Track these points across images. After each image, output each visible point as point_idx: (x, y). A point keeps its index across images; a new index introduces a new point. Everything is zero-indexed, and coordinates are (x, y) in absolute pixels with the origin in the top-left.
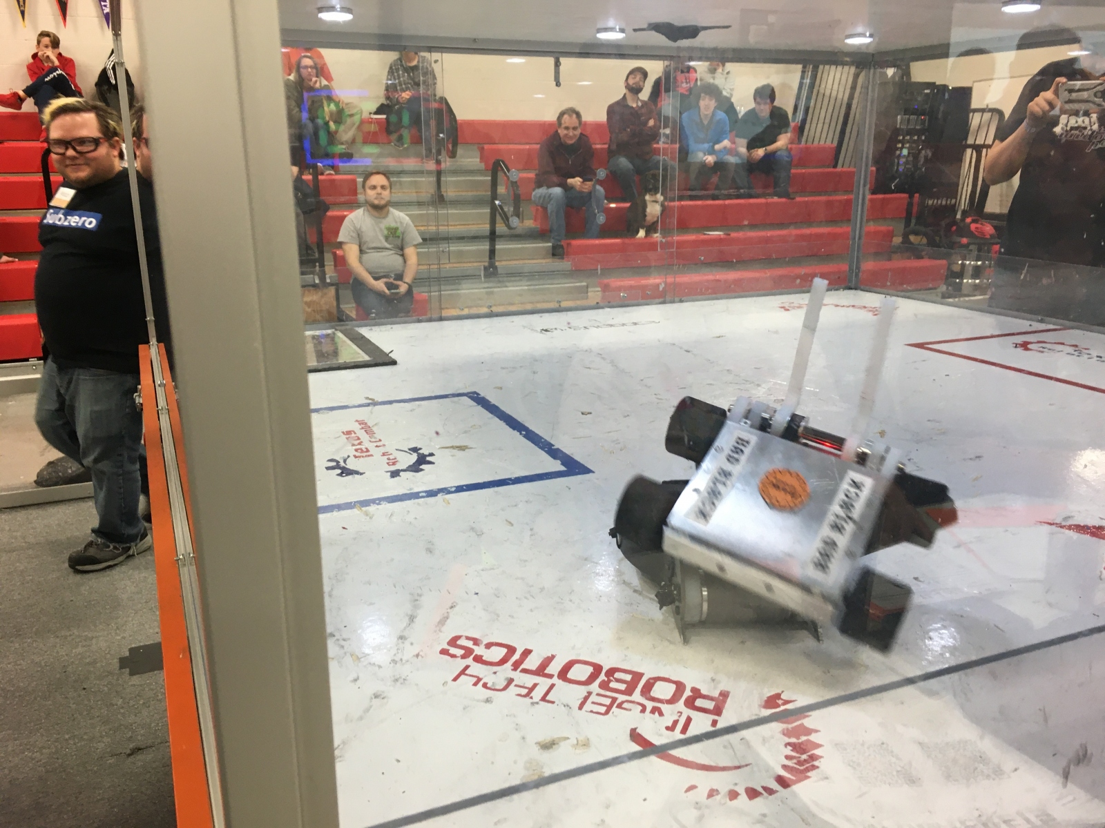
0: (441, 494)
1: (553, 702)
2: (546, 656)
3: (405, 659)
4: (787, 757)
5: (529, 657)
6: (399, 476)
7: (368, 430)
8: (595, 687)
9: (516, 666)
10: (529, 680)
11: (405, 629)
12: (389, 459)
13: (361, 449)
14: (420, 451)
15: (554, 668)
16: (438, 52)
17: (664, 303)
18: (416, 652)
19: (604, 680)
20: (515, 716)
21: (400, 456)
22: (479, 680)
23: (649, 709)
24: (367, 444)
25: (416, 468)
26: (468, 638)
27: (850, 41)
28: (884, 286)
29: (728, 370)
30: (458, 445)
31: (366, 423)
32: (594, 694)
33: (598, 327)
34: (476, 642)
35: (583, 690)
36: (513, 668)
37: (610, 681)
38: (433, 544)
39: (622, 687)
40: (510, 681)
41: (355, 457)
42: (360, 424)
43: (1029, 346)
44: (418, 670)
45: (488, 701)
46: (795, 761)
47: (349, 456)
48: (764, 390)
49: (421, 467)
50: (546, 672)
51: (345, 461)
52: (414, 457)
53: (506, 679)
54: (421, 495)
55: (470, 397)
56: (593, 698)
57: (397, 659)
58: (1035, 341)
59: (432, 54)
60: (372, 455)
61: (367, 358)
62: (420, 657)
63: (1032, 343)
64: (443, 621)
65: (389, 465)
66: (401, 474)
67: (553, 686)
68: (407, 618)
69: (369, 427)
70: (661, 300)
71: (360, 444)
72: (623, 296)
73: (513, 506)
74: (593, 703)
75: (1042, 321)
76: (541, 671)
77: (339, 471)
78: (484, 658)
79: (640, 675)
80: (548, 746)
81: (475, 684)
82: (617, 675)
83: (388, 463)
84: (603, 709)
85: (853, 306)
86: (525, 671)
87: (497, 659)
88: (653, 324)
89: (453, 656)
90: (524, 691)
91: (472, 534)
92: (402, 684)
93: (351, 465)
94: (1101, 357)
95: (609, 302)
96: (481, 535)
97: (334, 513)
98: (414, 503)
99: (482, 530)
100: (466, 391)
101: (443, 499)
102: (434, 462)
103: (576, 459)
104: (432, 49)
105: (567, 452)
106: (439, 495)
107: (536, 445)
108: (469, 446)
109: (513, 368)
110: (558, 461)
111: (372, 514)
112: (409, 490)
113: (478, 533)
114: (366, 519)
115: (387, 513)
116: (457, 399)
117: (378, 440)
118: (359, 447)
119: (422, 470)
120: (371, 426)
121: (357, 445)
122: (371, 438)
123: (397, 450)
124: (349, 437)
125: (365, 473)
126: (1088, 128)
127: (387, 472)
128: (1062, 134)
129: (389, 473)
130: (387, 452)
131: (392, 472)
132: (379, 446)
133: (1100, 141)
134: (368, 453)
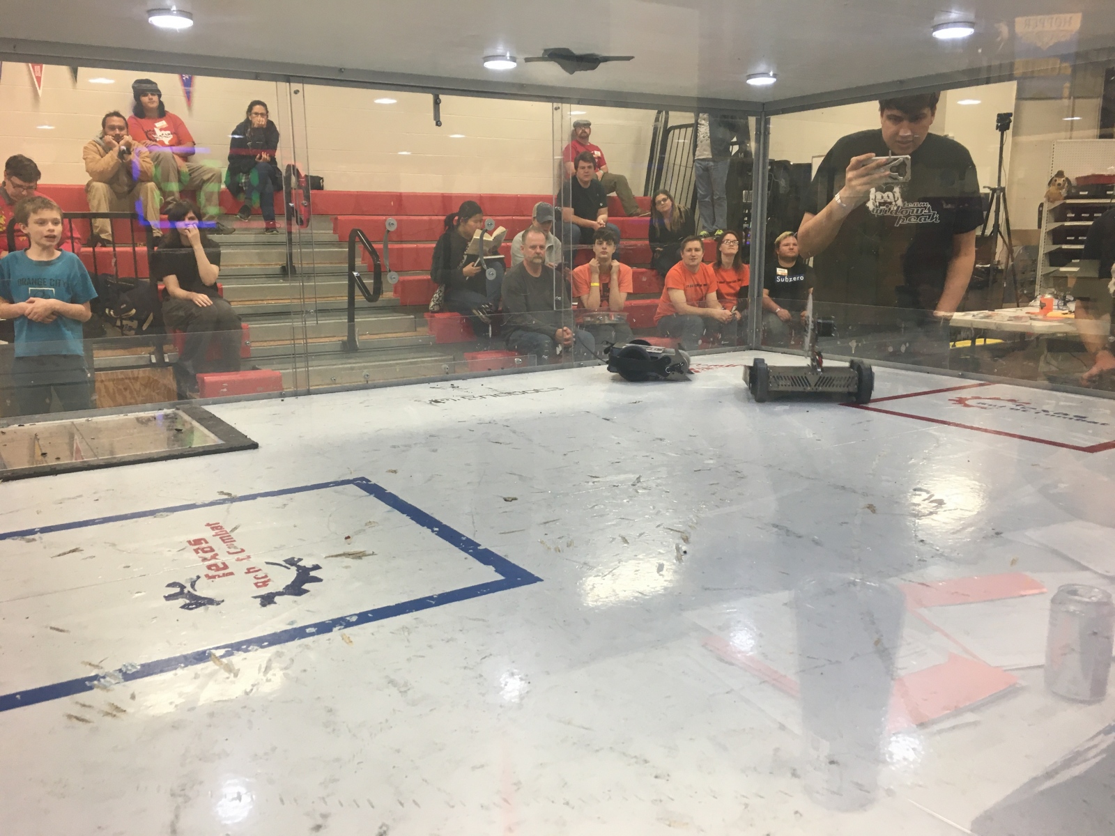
0: (338, 628)
6: (275, 603)
7: (226, 538)
12: (255, 577)
13: (215, 565)
14: (300, 563)
16: (298, 84)
17: (562, 368)
21: (273, 572)
24: (223, 558)
25: (296, 589)
30: (351, 551)
31: (221, 527)
33: (496, 395)
38: (335, 715)
41: (207, 576)
42: (213, 529)
43: (967, 402)
47: (198, 577)
48: (712, 461)
49: (306, 586)
51: (193, 586)
52: (291, 575)
54: (308, 630)
58: (970, 397)
59: (292, 85)
60: (232, 574)
61: (220, 442)
65: (258, 587)
66: (277, 599)
69: (227, 533)
70: (561, 365)
71: (214, 557)
72: (518, 361)
73: (444, 641)
77: (182, 601)
83: (256, 584)
88: (558, 391)
91: (393, 691)
93: (202, 591)
94: (1047, 411)
96: (405, 692)
97: (179, 671)
98: (300, 646)
99: (406, 684)
100: (351, 478)
101: (342, 636)
102: (321, 577)
103: (513, 562)
104: (291, 78)
105: (499, 554)
106: (335, 629)
107: (456, 546)
108: (367, 553)
109: (406, 446)
110: (491, 566)
111: (236, 668)
112: (289, 624)
113: (402, 689)
114: (228, 678)
115: (260, 665)
116: (341, 488)
117: (240, 550)
118: (213, 562)
119: (306, 591)
120: (228, 531)
121: (209, 560)
122: (229, 548)
123: (267, 563)
124: (198, 549)
125: (223, 601)
126: (894, 203)
127: (255, 597)
128: (874, 209)
129: (260, 599)
130: (254, 568)
131: (262, 597)
132: (242, 560)
133: (907, 217)
134: (226, 571)
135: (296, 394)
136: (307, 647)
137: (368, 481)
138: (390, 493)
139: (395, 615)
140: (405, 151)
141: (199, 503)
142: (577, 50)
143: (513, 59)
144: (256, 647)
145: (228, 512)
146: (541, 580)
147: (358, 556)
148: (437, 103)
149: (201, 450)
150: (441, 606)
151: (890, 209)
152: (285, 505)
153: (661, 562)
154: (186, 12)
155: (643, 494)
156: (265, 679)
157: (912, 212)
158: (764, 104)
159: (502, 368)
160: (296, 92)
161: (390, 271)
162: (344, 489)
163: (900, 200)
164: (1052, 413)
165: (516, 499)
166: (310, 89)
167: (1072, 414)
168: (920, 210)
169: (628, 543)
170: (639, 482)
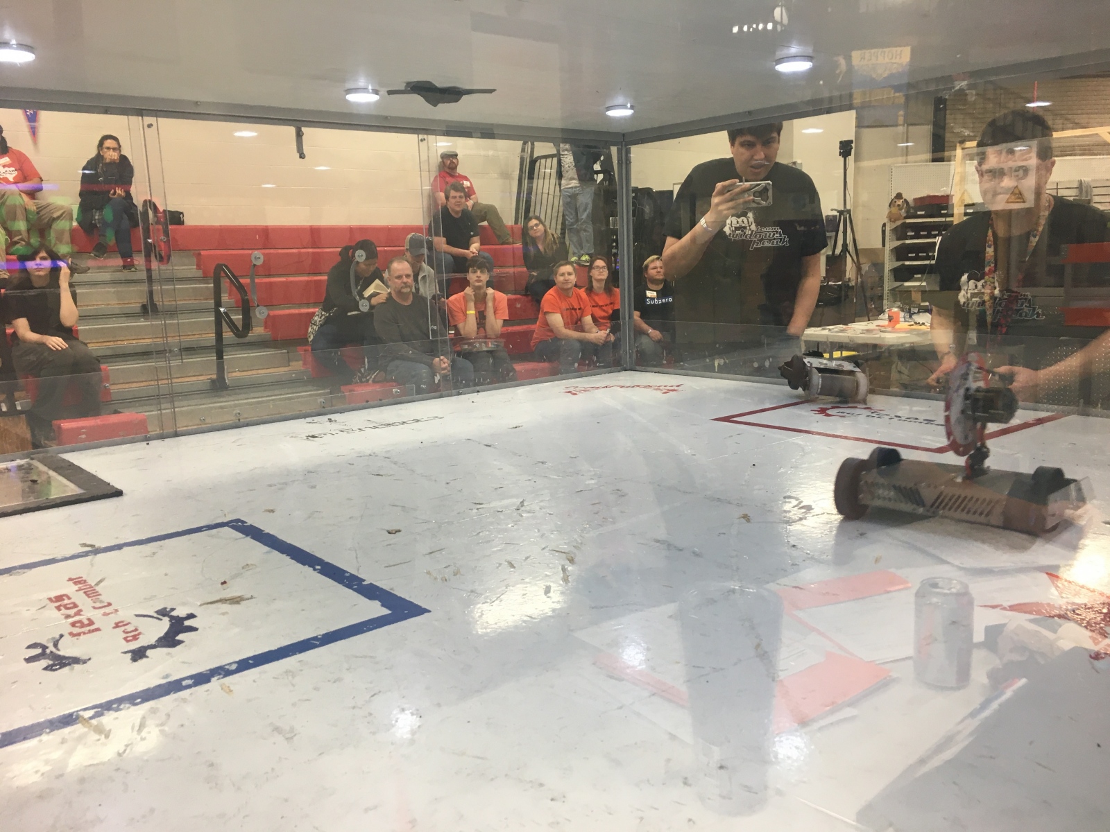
0: (216, 678)
6: (147, 657)
7: (91, 592)
12: (125, 632)
13: (80, 622)
14: (173, 613)
16: (152, 116)
17: (441, 397)
21: (142, 624)
24: (88, 613)
25: (169, 640)
30: (228, 596)
31: (85, 581)
33: (375, 427)
38: (218, 769)
41: (71, 634)
42: (75, 583)
43: (828, 412)
47: (61, 636)
48: (593, 481)
49: (180, 637)
51: (56, 645)
52: (165, 625)
54: (184, 683)
55: (235, 528)
58: (830, 407)
59: (145, 118)
60: (98, 630)
61: (78, 491)
63: (827, 409)
65: (128, 641)
66: (149, 652)
69: (91, 587)
70: (439, 394)
71: (79, 613)
77: (44, 663)
83: (125, 639)
88: (437, 419)
91: (278, 738)
93: (66, 650)
94: (899, 417)
96: (292, 738)
97: (44, 737)
98: (176, 700)
99: (292, 729)
100: (225, 520)
101: (221, 686)
102: (197, 627)
103: (399, 595)
104: (144, 111)
105: (384, 587)
106: (214, 679)
107: (339, 583)
108: (246, 597)
109: (283, 484)
110: (377, 602)
111: (108, 729)
112: (164, 678)
113: (288, 736)
114: (99, 740)
115: (134, 724)
116: (214, 531)
117: (106, 604)
118: (77, 618)
119: (180, 642)
120: (93, 585)
121: (73, 617)
122: (95, 602)
123: (137, 616)
124: (60, 605)
125: (90, 659)
126: (748, 228)
127: (125, 653)
128: (730, 234)
129: (130, 654)
130: (122, 622)
131: (133, 652)
132: (109, 614)
133: (760, 241)
134: (92, 627)
135: (162, 437)
136: (184, 700)
137: (243, 522)
138: (268, 534)
139: (278, 659)
140: (268, 184)
141: (59, 557)
142: (439, 83)
143: (376, 92)
144: (128, 705)
145: (92, 565)
146: (429, 611)
147: (236, 601)
148: (299, 135)
149: (58, 501)
150: (327, 646)
151: (745, 233)
152: (154, 553)
153: (548, 584)
154: (26, 46)
155: (528, 518)
156: (139, 738)
157: (765, 237)
158: (624, 135)
159: (380, 400)
160: (150, 126)
161: (258, 306)
162: (218, 532)
163: (754, 224)
164: (903, 419)
165: (399, 531)
166: (163, 121)
167: (922, 418)
168: (772, 234)
169: (514, 567)
170: (522, 506)
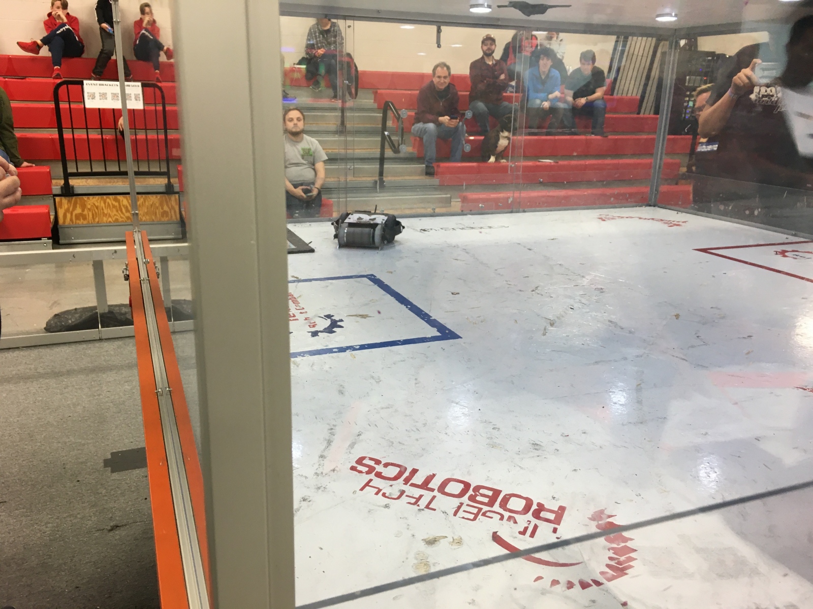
0: (349, 350)
1: (435, 510)
2: (428, 475)
3: (324, 472)
4: (611, 558)
5: (416, 474)
6: (318, 336)
7: (295, 301)
8: (465, 499)
9: (407, 481)
10: (417, 492)
11: (324, 450)
12: (310, 323)
14: (333, 318)
15: (435, 484)
16: (351, 20)
17: (512, 212)
18: (332, 468)
19: (472, 495)
20: (406, 518)
21: (318, 320)
22: (380, 490)
23: (506, 517)
24: (293, 311)
25: (330, 330)
26: (371, 459)
27: (660, 19)
28: (676, 204)
29: (560, 265)
30: (361, 313)
31: (292, 295)
32: (465, 504)
33: (463, 229)
34: (378, 462)
35: (456, 502)
36: (404, 482)
37: (476, 495)
38: (343, 388)
39: (486, 500)
40: (402, 492)
43: (786, 254)
44: (334, 481)
45: (387, 506)
46: (616, 561)
48: (588, 280)
49: (334, 330)
50: (428, 486)
52: (328, 323)
53: (400, 490)
54: (334, 350)
55: (370, 279)
56: (464, 508)
57: (319, 472)
58: (791, 250)
59: (347, 21)
60: (297, 320)
61: (293, 247)
62: (335, 471)
63: (787, 252)
64: (352, 446)
65: (310, 327)
66: (319, 334)
67: (434, 497)
68: (326, 442)
69: (295, 298)
70: (510, 210)
72: (482, 207)
73: (402, 361)
74: (464, 511)
75: (795, 235)
76: (425, 485)
78: (382, 474)
79: (500, 492)
80: (431, 542)
81: (377, 494)
82: (482, 491)
83: (309, 326)
84: (472, 517)
85: (653, 219)
86: (413, 485)
87: (392, 476)
88: (504, 228)
89: (360, 472)
90: (413, 501)
91: (373, 381)
92: (323, 491)
95: (471, 211)
96: (379, 382)
98: (329, 357)
99: (379, 379)
100: (365, 274)
101: (351, 354)
103: (448, 327)
104: (346, 17)
105: (441, 322)
106: (347, 351)
107: (418, 316)
108: (368, 315)
109: (400, 258)
110: (435, 329)
111: (298, 363)
112: (325, 346)
115: (309, 363)
116: (359, 279)
117: (301, 308)
119: (334, 332)
122: (296, 306)
123: (316, 316)
125: (292, 332)
126: (775, 96)
127: (309, 332)
130: (309, 318)
131: (312, 332)
132: (303, 313)
134: (294, 318)
136: (333, 357)
137: (375, 276)
138: (386, 285)
139: (380, 347)
143: (489, 7)
144: (308, 355)
145: (296, 287)
146: (461, 338)
147: (364, 317)
148: (439, 31)
150: (404, 345)
152: (327, 286)
156: (311, 369)
158: (676, 30)
160: (349, 27)
162: (361, 280)
165: (458, 293)
166: (358, 24)
169: (517, 323)
170: (536, 289)
